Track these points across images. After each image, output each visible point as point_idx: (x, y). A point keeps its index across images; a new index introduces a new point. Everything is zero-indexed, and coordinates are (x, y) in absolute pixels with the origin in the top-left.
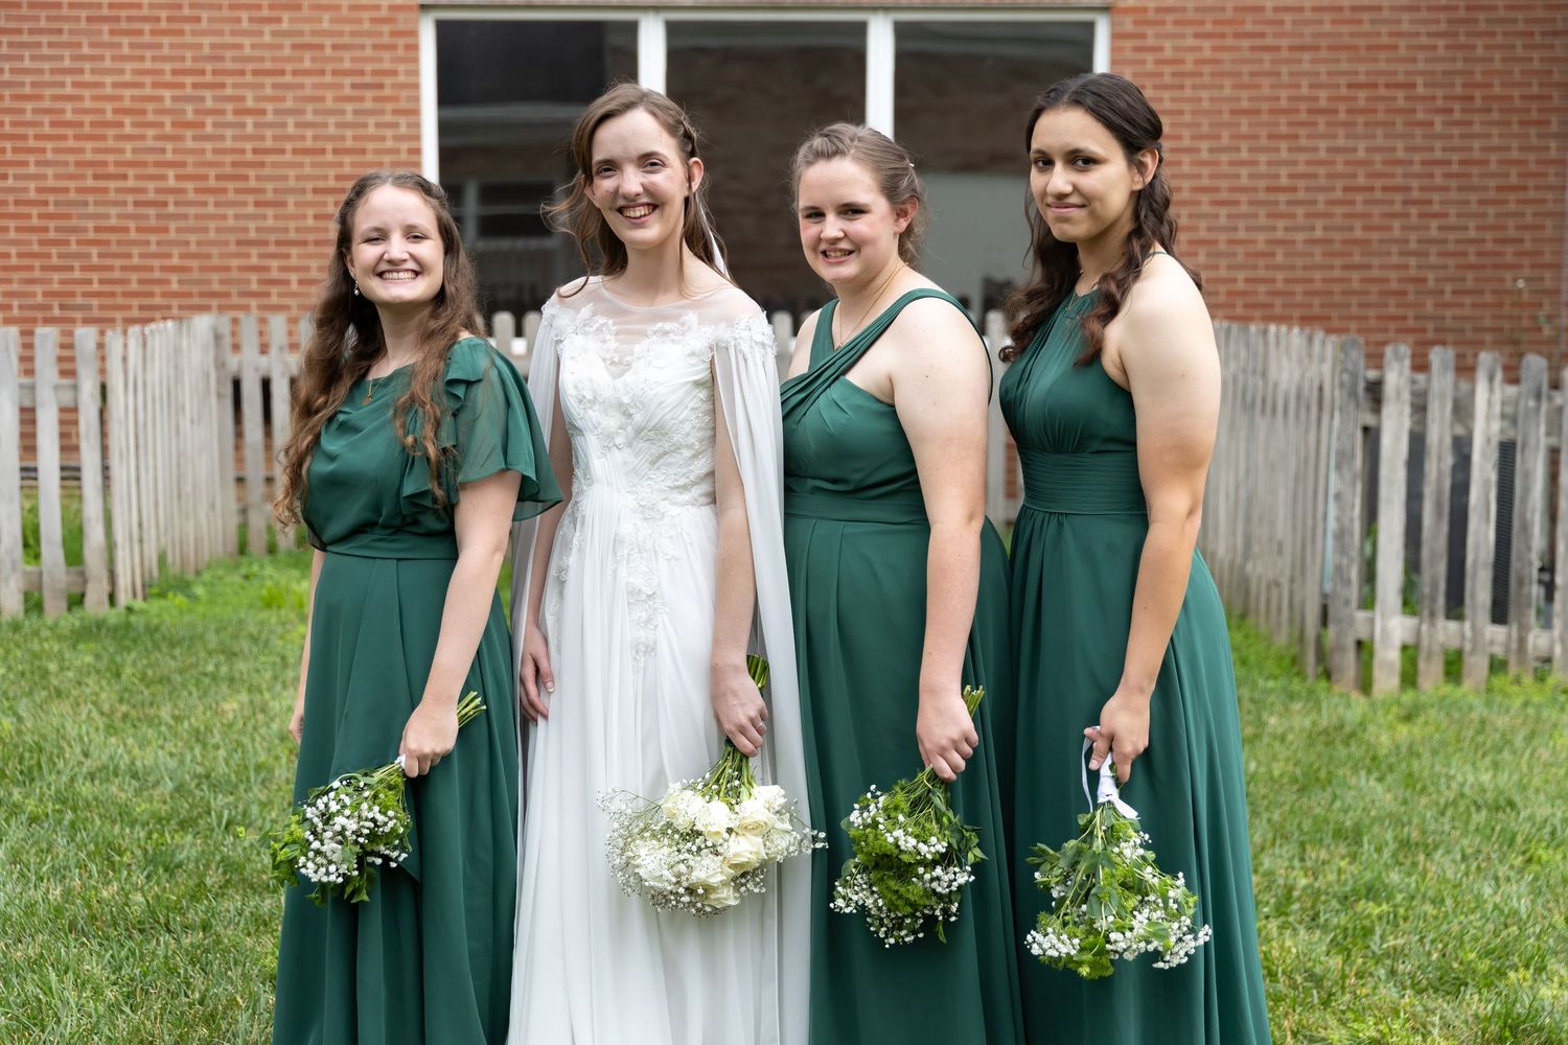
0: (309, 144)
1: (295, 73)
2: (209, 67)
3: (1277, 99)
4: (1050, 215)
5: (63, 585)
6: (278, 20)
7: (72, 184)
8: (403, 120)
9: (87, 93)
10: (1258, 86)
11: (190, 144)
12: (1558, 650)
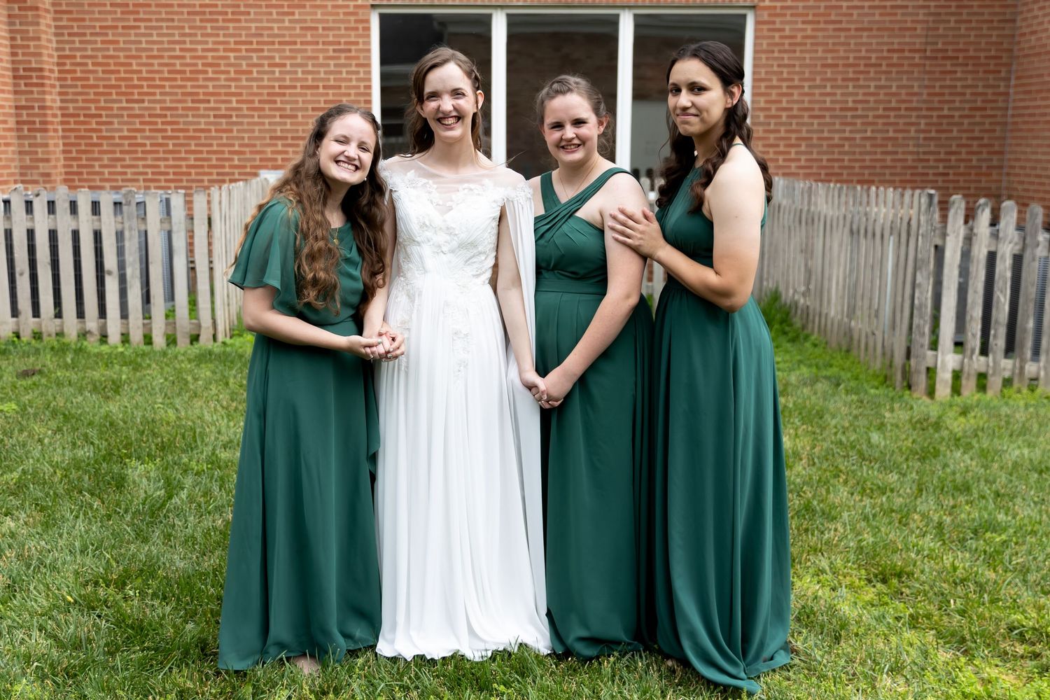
0: (310, 83)
1: (302, 43)
2: (254, 40)
3: (848, 58)
4: (678, 120)
5: (188, 330)
6: (293, 14)
7: (180, 105)
8: (361, 70)
9: (188, 54)
10: (837, 51)
11: (244, 83)
12: (1042, 373)
